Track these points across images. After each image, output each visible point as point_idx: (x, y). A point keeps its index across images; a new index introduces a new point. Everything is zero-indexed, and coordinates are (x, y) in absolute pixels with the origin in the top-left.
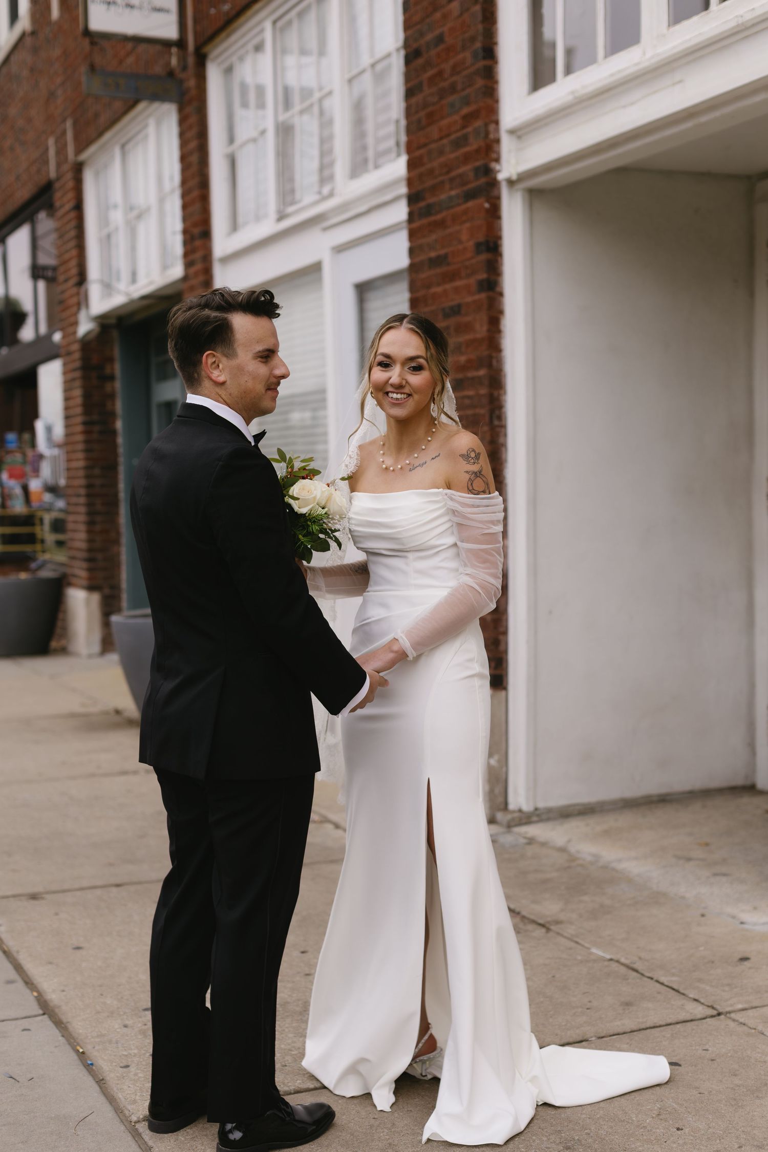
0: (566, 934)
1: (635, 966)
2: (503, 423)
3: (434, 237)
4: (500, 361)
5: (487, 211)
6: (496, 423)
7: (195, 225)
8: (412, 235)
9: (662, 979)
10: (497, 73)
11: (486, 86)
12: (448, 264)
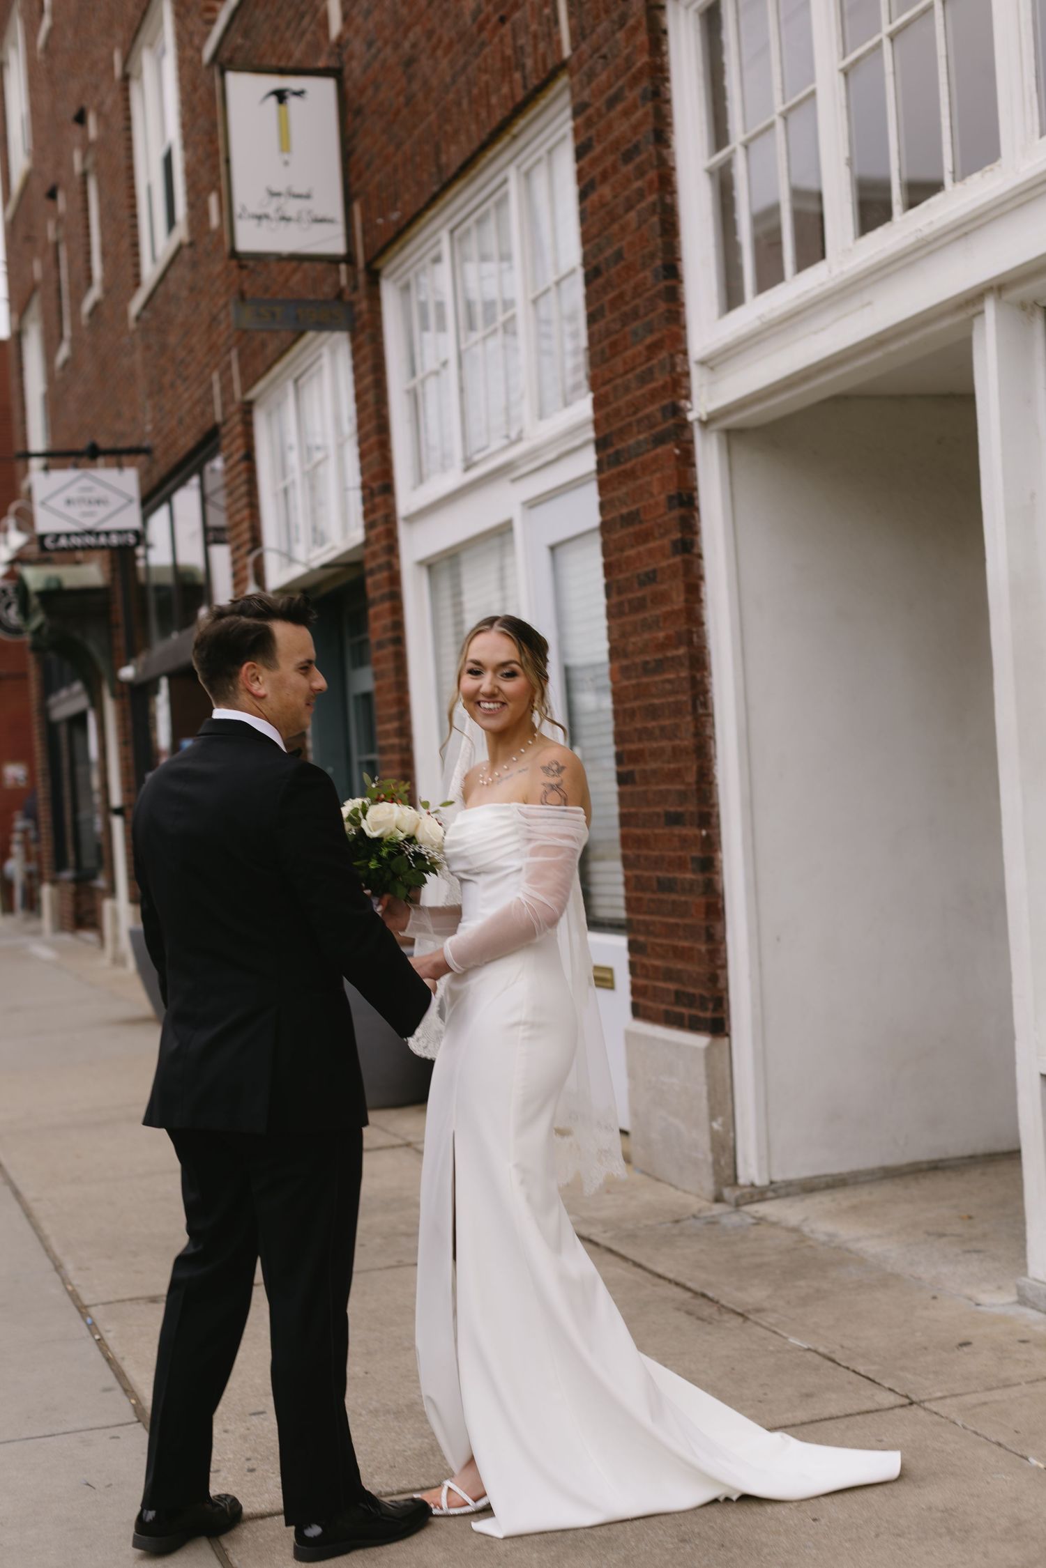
0: (764, 1323)
1: (834, 1355)
2: (710, 711)
3: (624, 489)
4: (702, 637)
5: (678, 458)
6: (701, 711)
7: (374, 478)
8: (603, 487)
9: (861, 1369)
10: (682, 294)
11: (669, 311)
12: (641, 522)
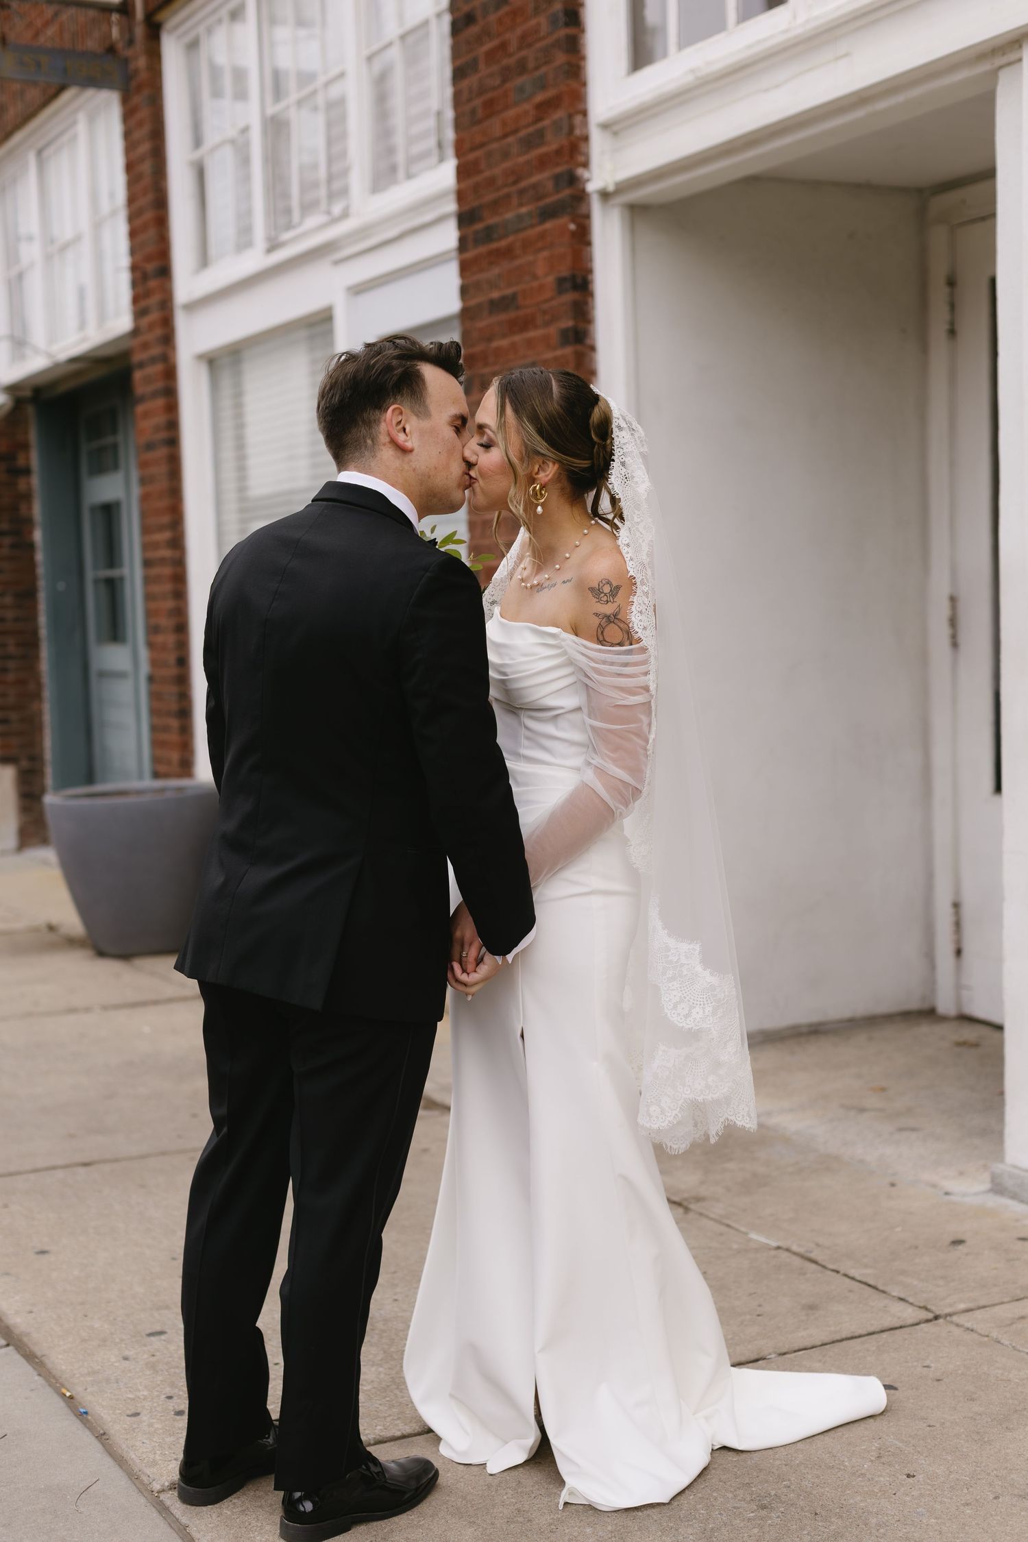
0: (712, 1215)
1: (813, 1256)
3: (496, 271)
5: (573, 234)
7: (148, 259)
8: (464, 268)
9: (852, 1273)
10: (583, 45)
11: (570, 64)
12: (518, 308)
